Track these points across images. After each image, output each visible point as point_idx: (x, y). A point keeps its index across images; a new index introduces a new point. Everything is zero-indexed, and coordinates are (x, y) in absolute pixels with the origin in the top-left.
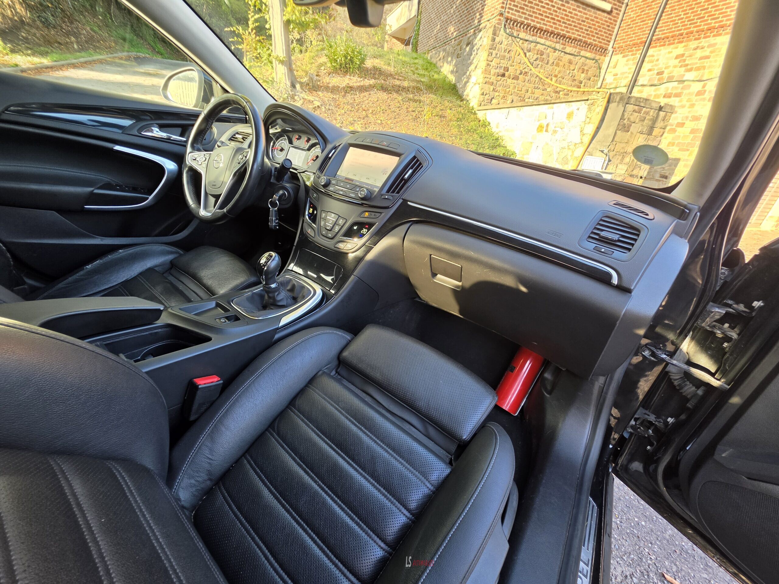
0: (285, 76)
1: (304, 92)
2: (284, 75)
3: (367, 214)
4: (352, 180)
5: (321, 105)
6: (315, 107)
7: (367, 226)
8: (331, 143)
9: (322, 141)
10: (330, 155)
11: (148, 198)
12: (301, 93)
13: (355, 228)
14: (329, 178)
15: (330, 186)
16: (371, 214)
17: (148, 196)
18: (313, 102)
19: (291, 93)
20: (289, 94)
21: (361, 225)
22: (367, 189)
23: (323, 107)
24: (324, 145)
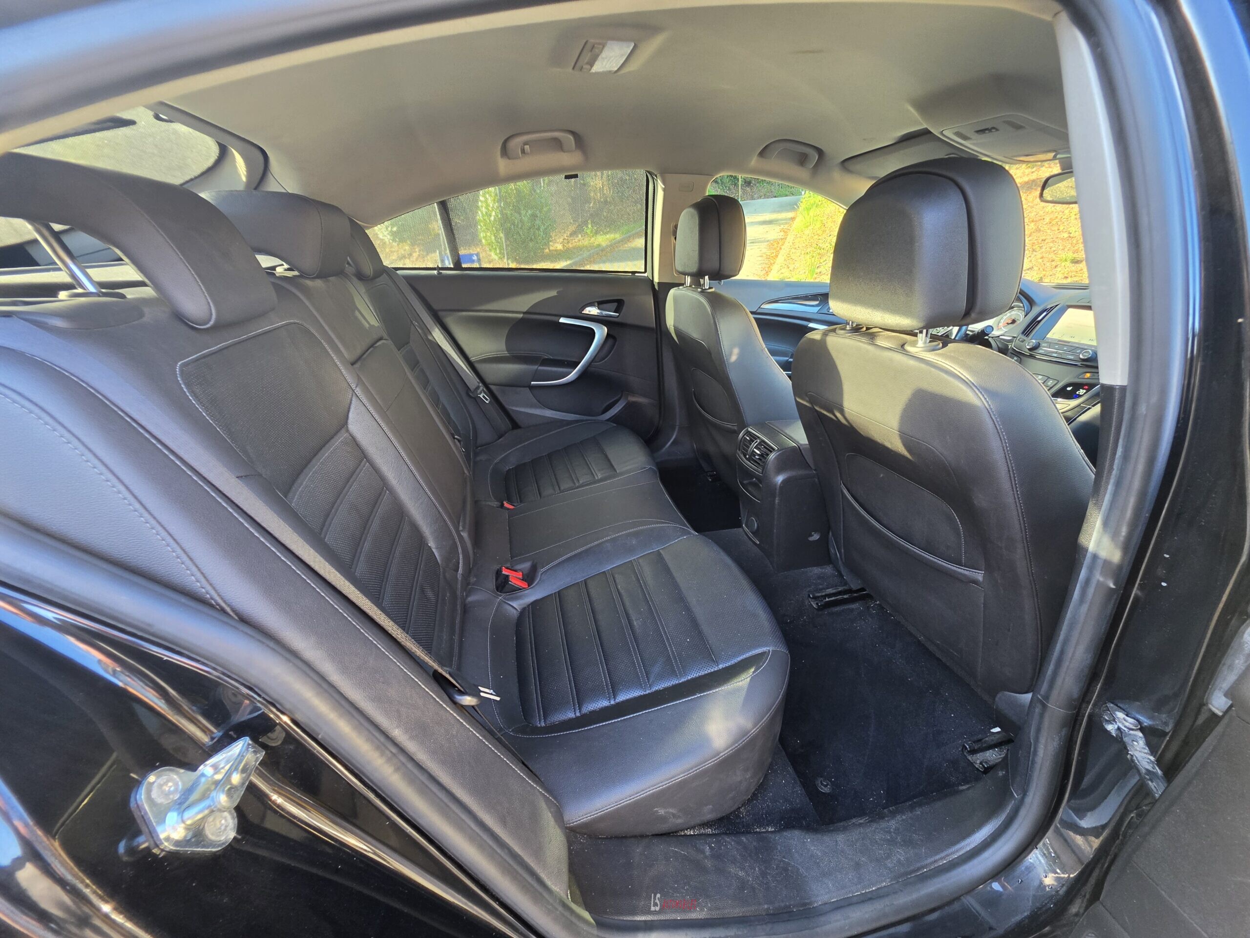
3: (1088, 375)
4: (1069, 342)
7: (1087, 387)
8: (1039, 306)
9: (1028, 304)
10: (1040, 318)
13: (1069, 389)
14: (1038, 341)
15: (1039, 348)
16: (1094, 376)
21: (1077, 386)
22: (1092, 350)
24: (1030, 309)
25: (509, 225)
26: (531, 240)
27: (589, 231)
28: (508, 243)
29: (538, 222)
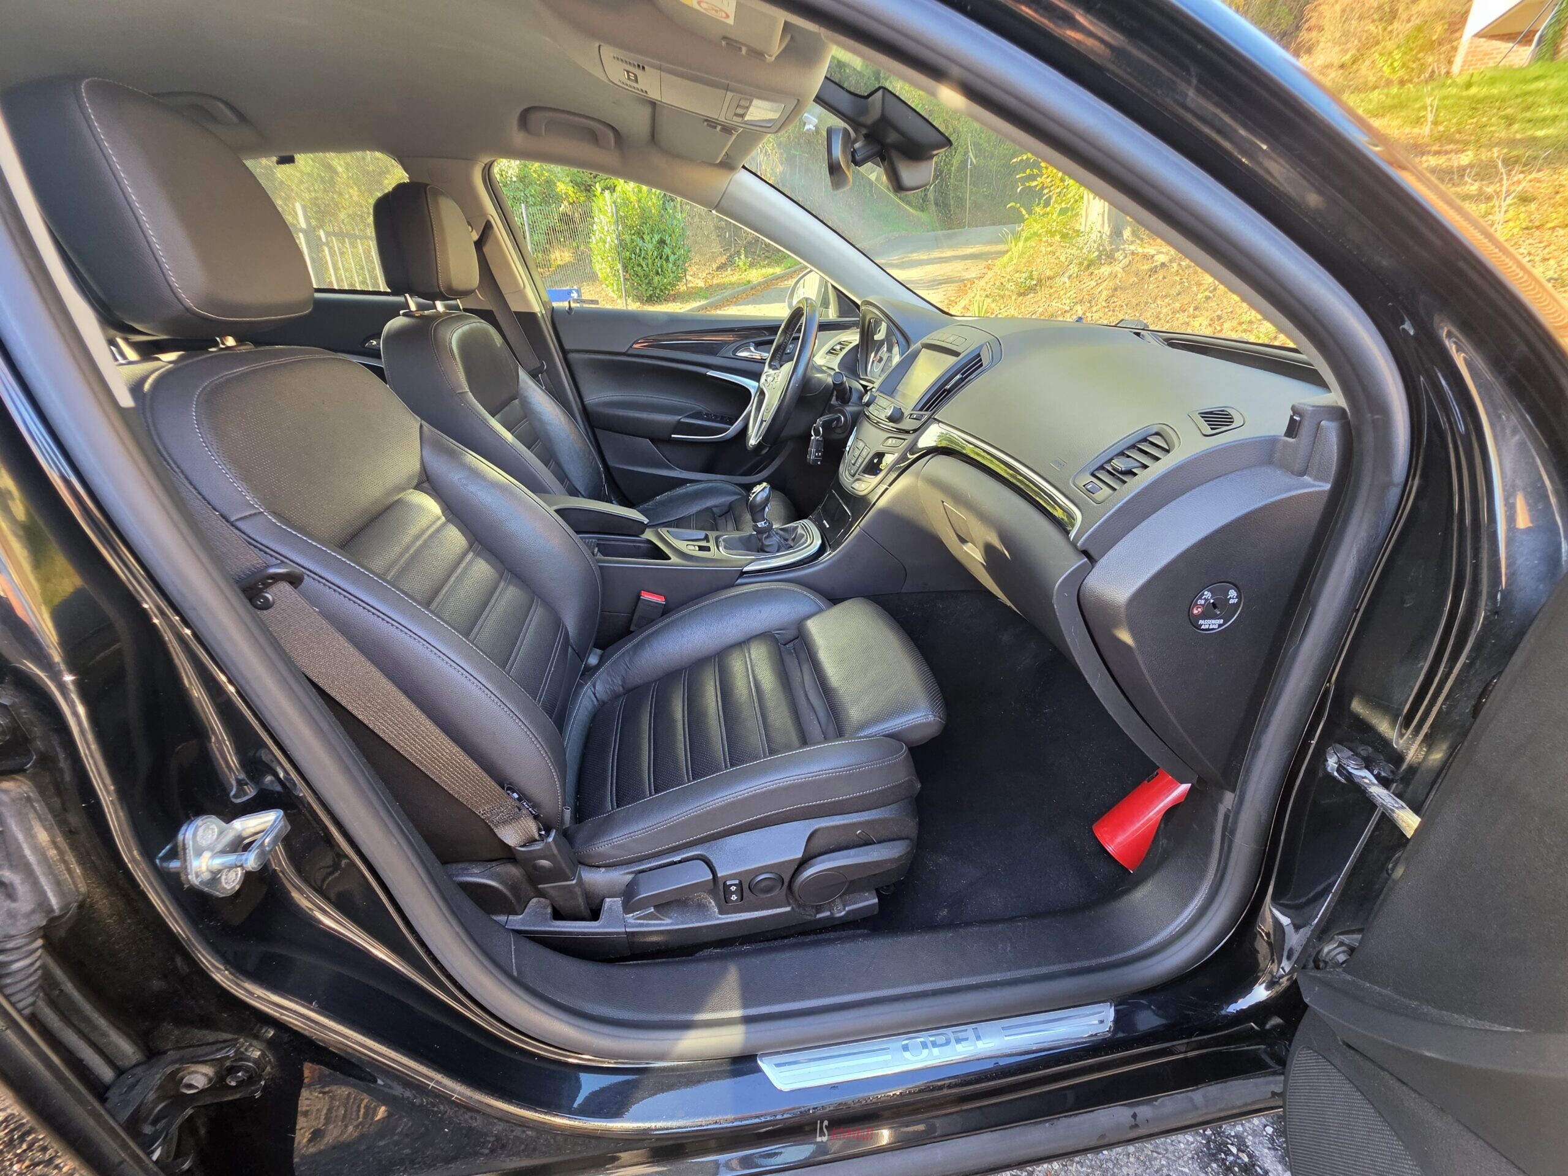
0: (1103, 217)
1: (1138, 242)
2: (1100, 216)
3: (890, 441)
5: (1171, 261)
6: (1156, 267)
11: (726, 430)
12: (1132, 242)
13: (876, 461)
15: (872, 405)
17: (728, 426)
18: (1153, 256)
19: (1108, 248)
20: (1105, 250)
23: (1175, 265)
25: (628, 253)
26: (657, 273)
27: (741, 264)
28: (628, 276)
29: (667, 250)
